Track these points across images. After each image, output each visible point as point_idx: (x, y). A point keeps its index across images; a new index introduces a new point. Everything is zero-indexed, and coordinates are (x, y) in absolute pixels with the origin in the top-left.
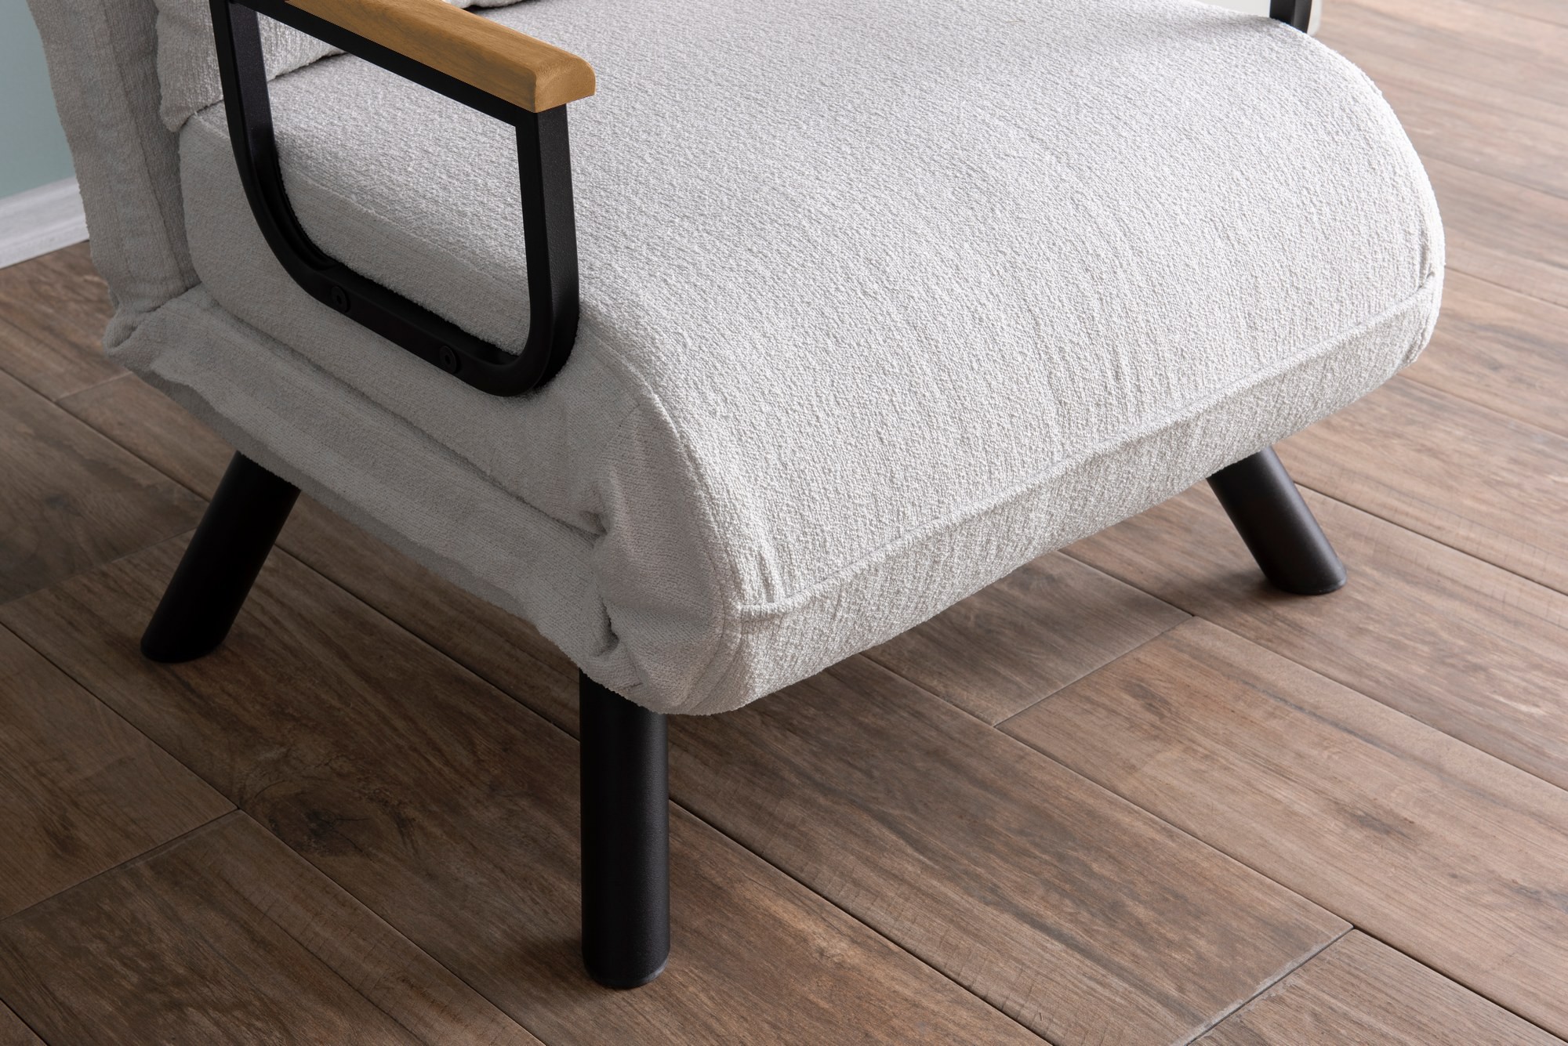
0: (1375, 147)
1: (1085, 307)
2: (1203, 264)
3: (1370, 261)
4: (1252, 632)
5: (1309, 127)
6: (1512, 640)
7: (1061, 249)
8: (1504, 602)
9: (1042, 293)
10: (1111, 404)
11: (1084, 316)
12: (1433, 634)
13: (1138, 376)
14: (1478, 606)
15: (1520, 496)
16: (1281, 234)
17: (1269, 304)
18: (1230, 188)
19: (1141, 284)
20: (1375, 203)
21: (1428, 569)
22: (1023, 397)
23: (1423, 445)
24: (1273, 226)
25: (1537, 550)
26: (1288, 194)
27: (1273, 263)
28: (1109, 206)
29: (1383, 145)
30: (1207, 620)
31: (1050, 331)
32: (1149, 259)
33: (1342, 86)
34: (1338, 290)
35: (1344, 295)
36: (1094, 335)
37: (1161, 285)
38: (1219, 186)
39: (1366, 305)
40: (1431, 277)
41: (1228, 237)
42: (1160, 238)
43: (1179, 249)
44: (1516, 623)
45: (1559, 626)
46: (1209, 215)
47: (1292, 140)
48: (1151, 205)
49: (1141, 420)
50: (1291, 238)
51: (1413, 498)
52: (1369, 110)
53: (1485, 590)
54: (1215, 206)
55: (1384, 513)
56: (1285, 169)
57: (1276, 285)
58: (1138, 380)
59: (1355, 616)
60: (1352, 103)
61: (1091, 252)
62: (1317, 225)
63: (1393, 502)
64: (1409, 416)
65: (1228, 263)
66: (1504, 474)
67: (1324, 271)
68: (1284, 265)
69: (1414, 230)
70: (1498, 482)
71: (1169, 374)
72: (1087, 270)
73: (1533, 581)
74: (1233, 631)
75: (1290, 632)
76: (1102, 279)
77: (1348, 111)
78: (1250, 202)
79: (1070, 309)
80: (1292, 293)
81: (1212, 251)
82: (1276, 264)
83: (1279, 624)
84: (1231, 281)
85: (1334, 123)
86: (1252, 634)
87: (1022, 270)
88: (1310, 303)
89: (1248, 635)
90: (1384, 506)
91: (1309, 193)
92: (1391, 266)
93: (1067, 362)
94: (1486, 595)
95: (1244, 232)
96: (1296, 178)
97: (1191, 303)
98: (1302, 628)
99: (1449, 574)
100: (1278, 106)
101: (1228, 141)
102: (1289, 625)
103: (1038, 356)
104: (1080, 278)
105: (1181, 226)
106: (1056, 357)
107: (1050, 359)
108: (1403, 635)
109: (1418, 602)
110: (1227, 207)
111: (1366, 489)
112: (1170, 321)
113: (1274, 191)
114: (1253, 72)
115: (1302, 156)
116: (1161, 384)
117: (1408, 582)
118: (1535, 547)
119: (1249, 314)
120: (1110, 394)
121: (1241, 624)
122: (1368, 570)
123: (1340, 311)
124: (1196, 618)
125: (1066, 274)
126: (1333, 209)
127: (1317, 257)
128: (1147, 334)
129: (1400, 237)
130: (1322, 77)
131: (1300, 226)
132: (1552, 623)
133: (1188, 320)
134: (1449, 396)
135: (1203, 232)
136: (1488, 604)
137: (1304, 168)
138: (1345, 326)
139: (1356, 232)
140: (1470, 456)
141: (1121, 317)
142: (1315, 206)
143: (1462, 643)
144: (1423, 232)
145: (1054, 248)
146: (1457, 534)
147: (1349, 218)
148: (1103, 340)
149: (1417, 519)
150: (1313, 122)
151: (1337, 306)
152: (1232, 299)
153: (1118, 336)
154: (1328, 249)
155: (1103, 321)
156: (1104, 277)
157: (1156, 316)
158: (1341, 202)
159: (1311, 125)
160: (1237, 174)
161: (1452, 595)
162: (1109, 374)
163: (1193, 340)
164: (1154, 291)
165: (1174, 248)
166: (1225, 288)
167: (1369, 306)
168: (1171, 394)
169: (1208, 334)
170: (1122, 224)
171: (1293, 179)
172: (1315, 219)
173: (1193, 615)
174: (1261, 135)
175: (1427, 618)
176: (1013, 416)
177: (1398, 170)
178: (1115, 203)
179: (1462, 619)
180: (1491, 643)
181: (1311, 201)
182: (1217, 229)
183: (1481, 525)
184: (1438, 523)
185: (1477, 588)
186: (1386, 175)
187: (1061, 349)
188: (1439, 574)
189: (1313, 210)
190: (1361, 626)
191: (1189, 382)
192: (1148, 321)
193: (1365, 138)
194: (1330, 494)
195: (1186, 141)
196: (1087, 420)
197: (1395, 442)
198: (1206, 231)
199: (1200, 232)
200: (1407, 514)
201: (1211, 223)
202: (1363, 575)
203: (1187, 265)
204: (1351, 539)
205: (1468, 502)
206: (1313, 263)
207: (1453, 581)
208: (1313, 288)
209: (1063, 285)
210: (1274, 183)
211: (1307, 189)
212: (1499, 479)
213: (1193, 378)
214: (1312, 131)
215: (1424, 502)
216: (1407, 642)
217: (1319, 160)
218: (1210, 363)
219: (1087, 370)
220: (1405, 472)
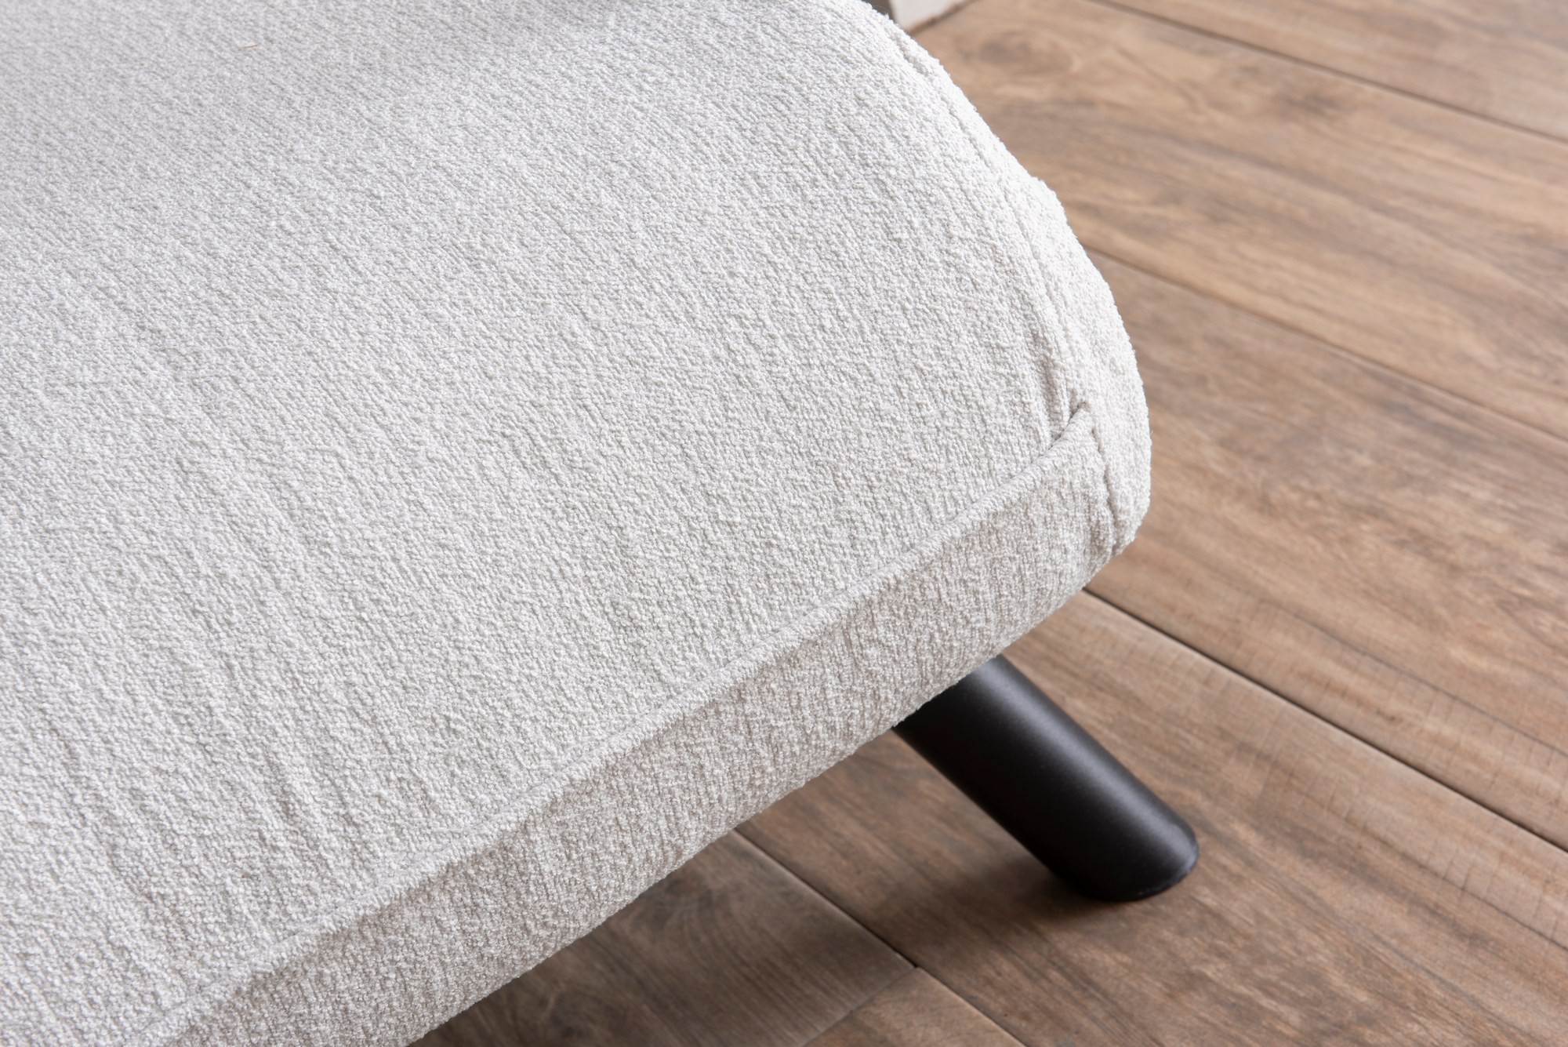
0: (899, 193)
1: (191, 691)
2: (482, 534)
3: (908, 427)
4: (1002, 1000)
5: (751, 182)
6: (1455, 982)
7: (135, 579)
8: (1463, 889)
9: (84, 686)
10: (281, 867)
11: (188, 711)
12: (1314, 977)
13: (341, 798)
14: (1415, 903)
15: (1554, 628)
16: (676, 426)
17: (660, 573)
18: (554, 357)
19: (327, 613)
20: (904, 309)
21: (1349, 821)
22: (48, 912)
23: (1412, 530)
24: (654, 412)
25: (1556, 755)
26: (692, 338)
27: (661, 489)
28: (259, 460)
29: (920, 186)
30: (935, 976)
31: (104, 761)
32: (347, 556)
33: (837, 77)
34: (836, 501)
35: (855, 507)
36: (213, 744)
37: (377, 602)
38: (527, 358)
39: (917, 509)
40: (1082, 412)
41: (544, 462)
42: (375, 502)
43: (422, 515)
44: (1474, 939)
45: (1552, 941)
46: (498, 427)
47: (709, 220)
48: (359, 439)
49: (372, 876)
50: (701, 427)
51: (1364, 654)
52: (892, 117)
53: (1439, 863)
54: (513, 405)
55: (1307, 694)
56: (687, 288)
57: (673, 532)
58: (344, 804)
59: (1188, 948)
60: (854, 110)
61: (204, 570)
62: (766, 387)
63: (1331, 669)
64: (1406, 468)
65: (547, 516)
66: (1540, 581)
67: (792, 474)
68: (689, 487)
69: (1015, 339)
70: (1523, 599)
71: (423, 775)
72: (194, 611)
73: (1531, 831)
74: (970, 999)
75: (1067, 994)
76: (229, 624)
77: (841, 129)
78: (599, 377)
79: (153, 706)
80: (719, 536)
81: (506, 502)
82: (669, 489)
83: (1054, 975)
84: (556, 551)
85: (810, 162)
86: (998, 1004)
87: (39, 646)
88: (769, 545)
89: (993, 1006)
90: (1308, 677)
91: (742, 325)
92: (966, 423)
93: (155, 815)
94: (1436, 874)
95: (586, 443)
96: (712, 302)
97: (457, 621)
98: (1089, 982)
99: (1381, 831)
100: (687, 149)
101: (562, 254)
102: (1069, 977)
103: (77, 822)
104: (179, 633)
105: (427, 467)
106: (123, 811)
107: (110, 819)
108: (1264, 987)
109: (1309, 900)
110: (543, 400)
111: (1290, 642)
112: (408, 671)
113: (660, 339)
114: (658, 83)
115: (728, 250)
116: (406, 798)
117: (1306, 854)
118: (1553, 748)
119: (615, 605)
120: (275, 848)
121: (990, 982)
122: (1243, 832)
123: (852, 538)
124: (919, 969)
125: (144, 633)
126: (803, 344)
127: (772, 450)
128: (352, 709)
129: (980, 363)
130: (797, 66)
131: (723, 398)
132: (1541, 934)
133: (453, 657)
134: (1486, 413)
135: (481, 467)
136: (1432, 894)
137: (732, 274)
138: (875, 560)
139: (861, 378)
140: (1487, 545)
141: (281, 692)
142: (757, 348)
143: (1362, 997)
144: (1035, 337)
145: (120, 581)
146: (1422, 731)
147: (841, 355)
148: (240, 747)
149: (1360, 702)
150: (762, 168)
151: (840, 534)
152: (563, 586)
153: (275, 733)
154: (798, 429)
155: (237, 711)
156: (234, 619)
157: (371, 668)
158: (822, 328)
159: (757, 177)
160: (574, 322)
161: (1372, 878)
162: (267, 813)
163: (472, 692)
164: (362, 620)
165: (408, 517)
166: (542, 571)
167: (928, 510)
168: (436, 808)
169: (509, 671)
170: (285, 493)
171: (705, 304)
172: (759, 375)
173: (916, 965)
174: (637, 225)
175: (1316, 941)
176: (27, 955)
177: (957, 231)
178: (275, 449)
179: (1377, 938)
180: (1417, 992)
181: (749, 341)
182: (517, 452)
183: (1467, 704)
184: (1394, 706)
185: (1424, 857)
186: (929, 248)
187: (135, 794)
188: (1365, 831)
189: (754, 358)
190: (1194, 968)
191: (480, 774)
192: (349, 684)
193: (877, 180)
194: (1223, 658)
195: (468, 272)
196: (229, 912)
197: (1365, 527)
198: (489, 462)
199: (474, 471)
200: (1344, 693)
201: (505, 443)
202: (1228, 843)
203: (443, 546)
204: (1232, 761)
205: (1459, 653)
206: (764, 465)
207: (1385, 844)
208: (768, 513)
209: (135, 658)
210: (660, 322)
211: (738, 317)
212: (1526, 592)
213: (487, 763)
214: (755, 190)
215: (1380, 661)
216: (1266, 1002)
217: (767, 250)
218: (527, 726)
219: (205, 818)
220: (1367, 594)
